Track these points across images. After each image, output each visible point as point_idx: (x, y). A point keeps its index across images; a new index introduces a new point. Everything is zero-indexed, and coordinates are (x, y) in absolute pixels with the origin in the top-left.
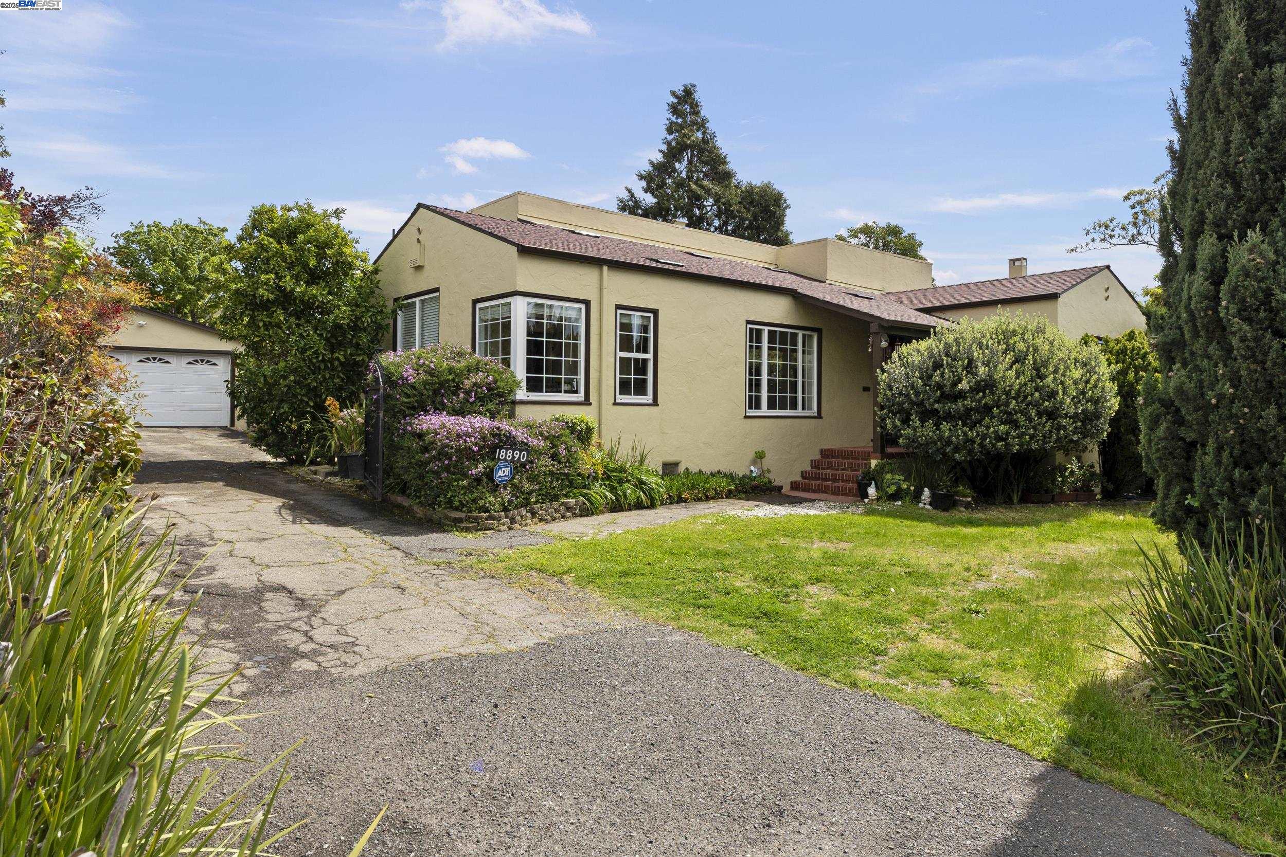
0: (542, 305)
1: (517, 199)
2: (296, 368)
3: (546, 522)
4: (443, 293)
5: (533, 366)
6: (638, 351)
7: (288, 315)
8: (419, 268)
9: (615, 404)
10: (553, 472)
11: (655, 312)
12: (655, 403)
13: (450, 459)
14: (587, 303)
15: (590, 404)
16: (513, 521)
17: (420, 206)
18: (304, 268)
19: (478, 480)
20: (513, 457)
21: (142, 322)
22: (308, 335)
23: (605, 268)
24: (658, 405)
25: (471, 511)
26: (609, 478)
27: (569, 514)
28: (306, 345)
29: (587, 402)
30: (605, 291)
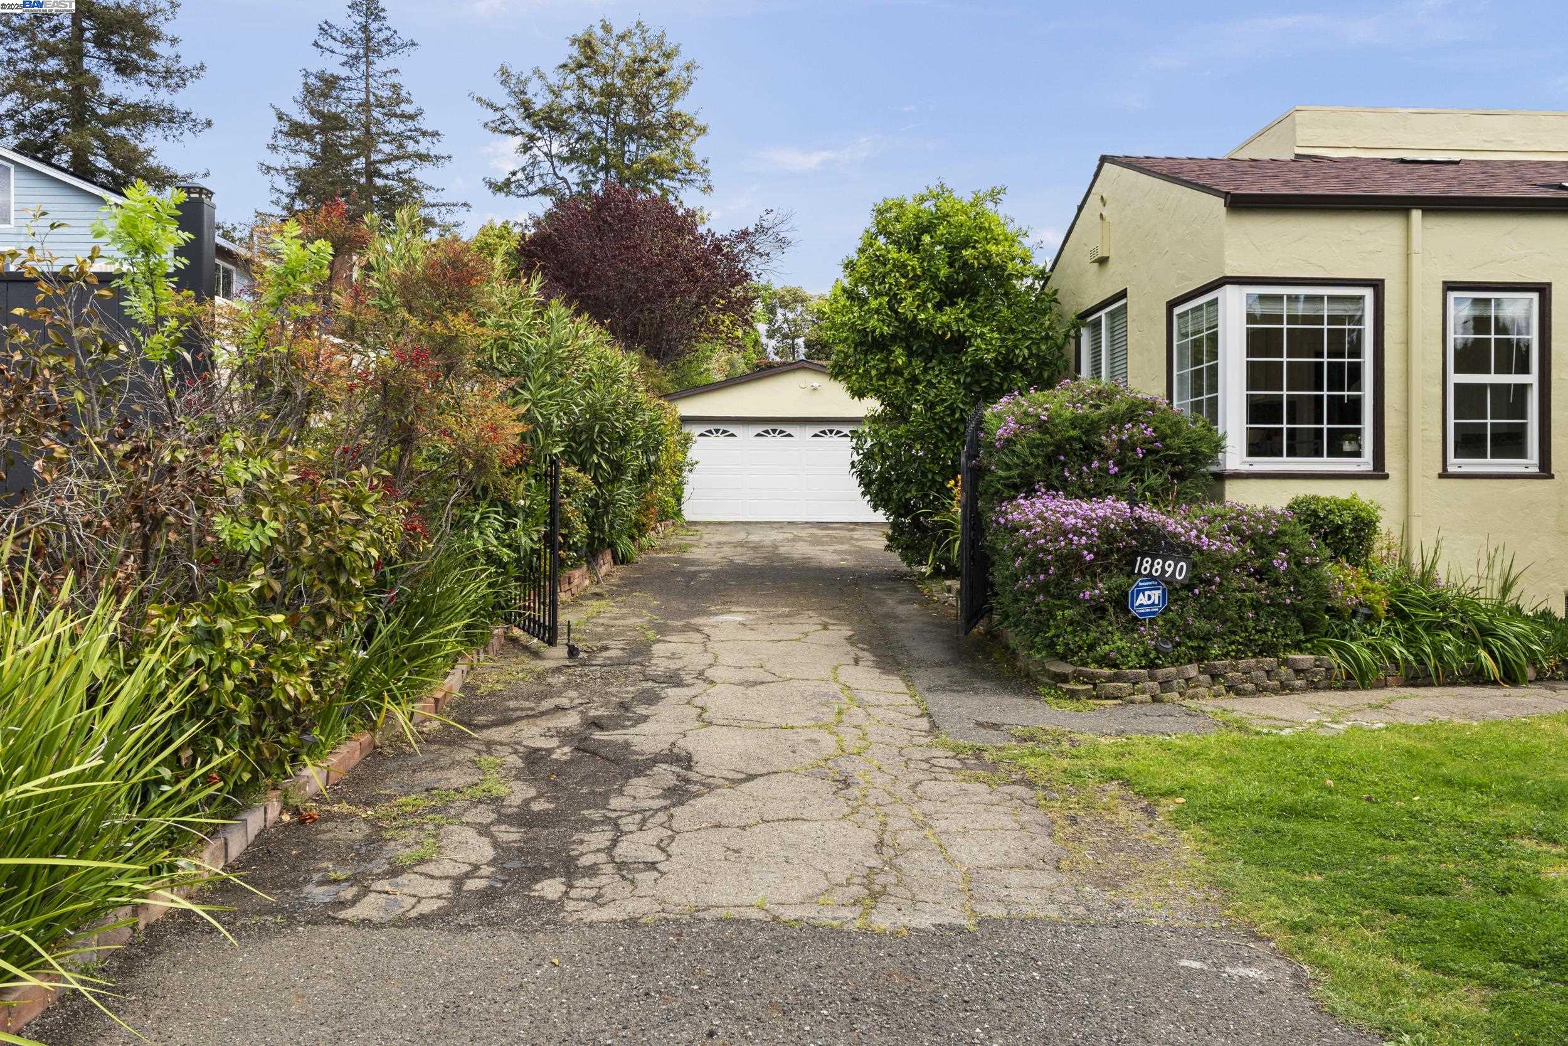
0: (1279, 298)
1: (1294, 120)
2: (924, 432)
3: (1239, 693)
4: (1129, 300)
5: (1259, 410)
6: (1502, 369)
7: (910, 354)
8: (1103, 261)
9: (1444, 475)
10: (1258, 601)
11: (1543, 290)
12: (1545, 470)
13: (1046, 572)
14: (1377, 286)
15: (1386, 477)
16: (1166, 685)
17: (1104, 159)
18: (933, 283)
19: (1099, 610)
20: (1164, 571)
21: (816, 384)
22: (939, 382)
23: (1416, 214)
24: (1552, 477)
25: (1086, 664)
26: (1404, 617)
27: (1298, 683)
28: (936, 396)
29: (1379, 472)
30: (1416, 260)
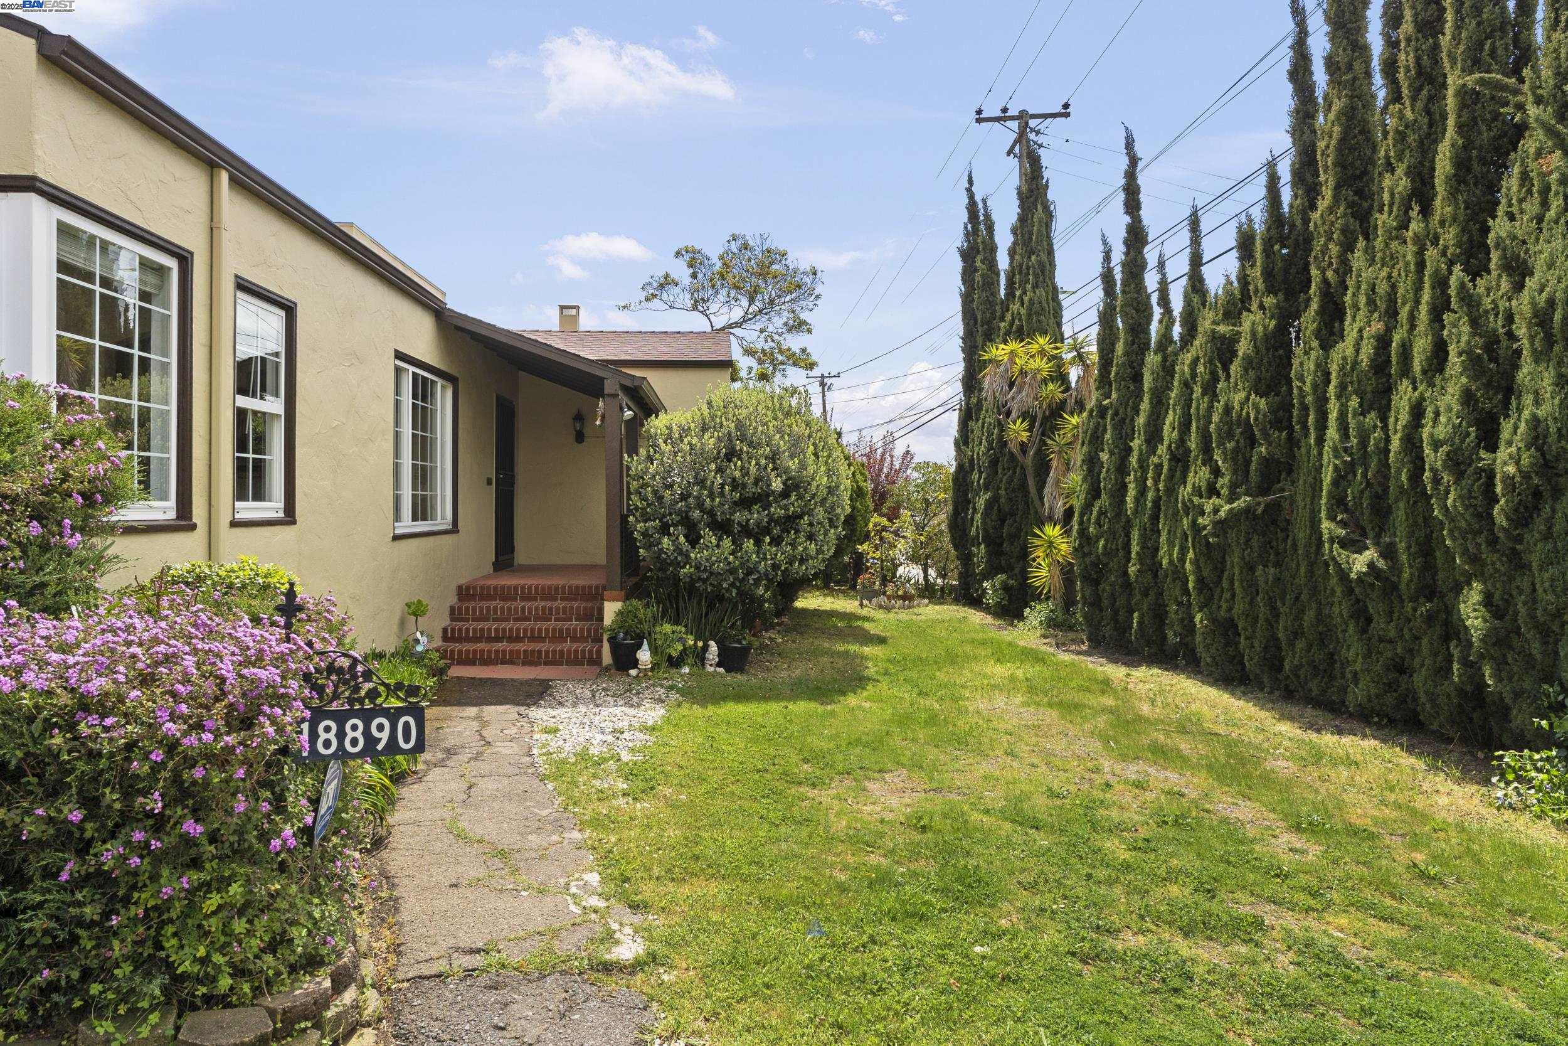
9: (233, 523)
11: (291, 308)
12: (290, 516)
14: (186, 259)
15: (193, 527)
23: (225, 177)
24: (294, 522)
29: (183, 521)
30: (222, 237)
